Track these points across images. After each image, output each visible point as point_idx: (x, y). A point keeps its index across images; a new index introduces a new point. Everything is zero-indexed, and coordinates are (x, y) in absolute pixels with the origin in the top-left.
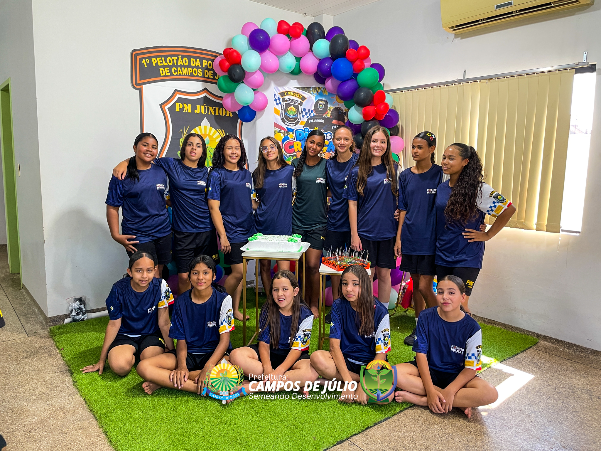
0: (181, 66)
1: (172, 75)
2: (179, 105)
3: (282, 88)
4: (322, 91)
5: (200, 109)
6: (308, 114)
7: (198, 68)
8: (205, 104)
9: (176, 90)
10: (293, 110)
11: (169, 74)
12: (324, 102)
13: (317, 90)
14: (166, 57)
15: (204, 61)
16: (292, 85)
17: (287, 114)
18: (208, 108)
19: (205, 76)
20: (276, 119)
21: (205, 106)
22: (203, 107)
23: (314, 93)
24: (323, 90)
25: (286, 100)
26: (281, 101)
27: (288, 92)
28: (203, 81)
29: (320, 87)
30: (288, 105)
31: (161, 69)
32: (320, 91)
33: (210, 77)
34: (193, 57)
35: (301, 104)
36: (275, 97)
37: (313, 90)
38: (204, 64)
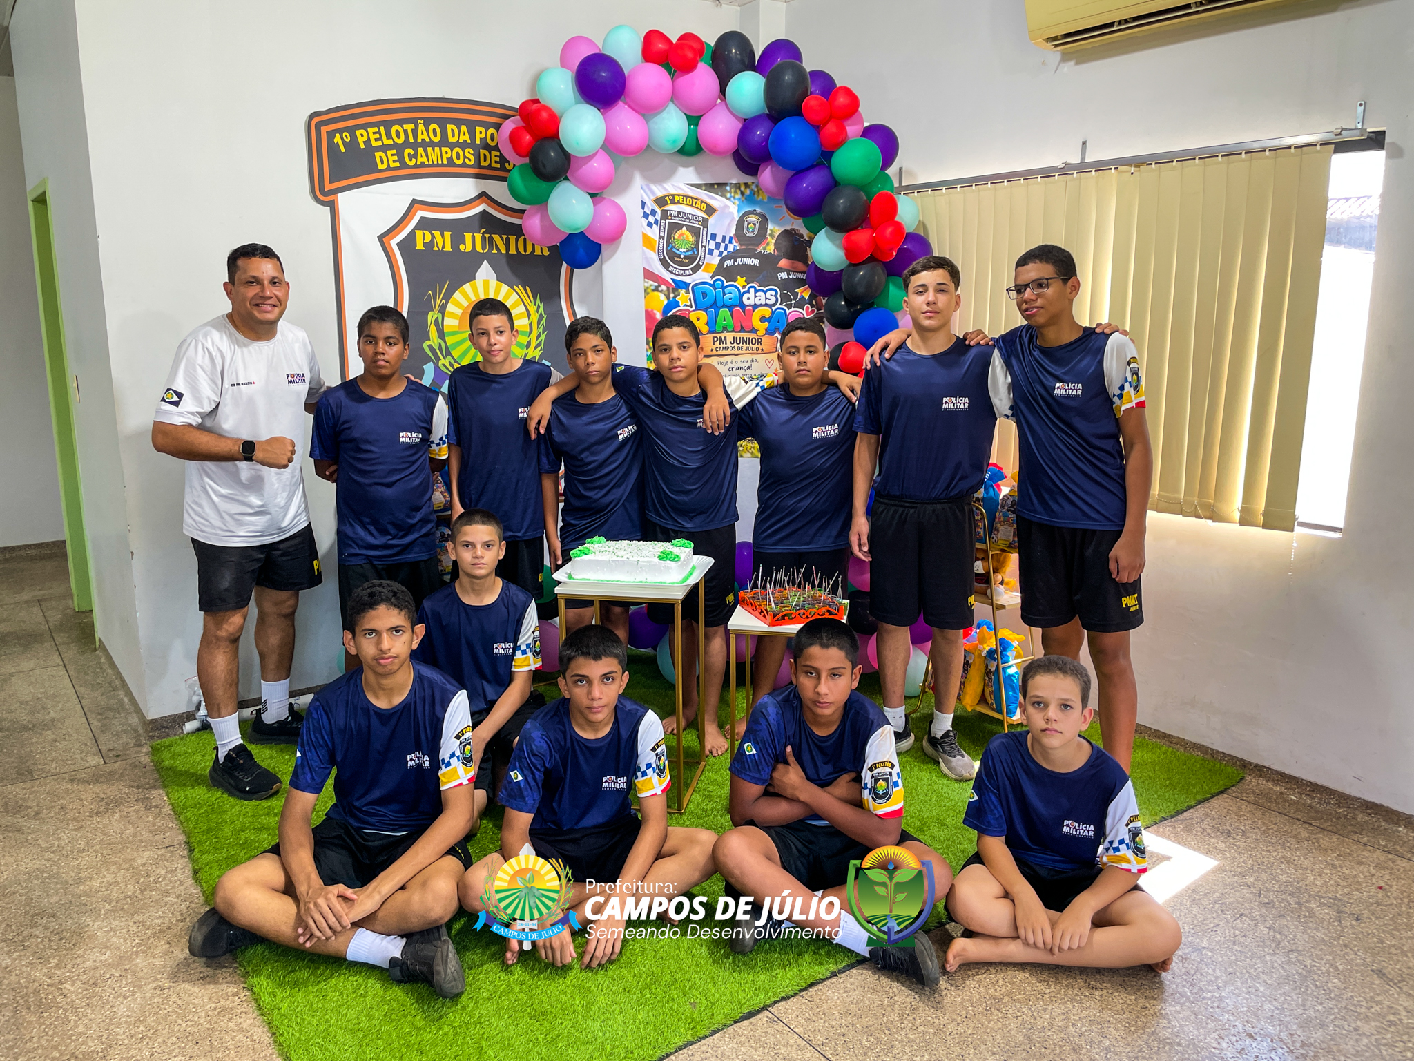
0: (425, 145)
1: (404, 166)
2: (424, 234)
3: (659, 187)
4: (753, 193)
5: (473, 242)
6: (723, 246)
7: (463, 146)
8: (483, 230)
9: (414, 202)
10: (687, 237)
11: (397, 164)
12: (757, 217)
13: (743, 188)
14: (388, 125)
15: (478, 129)
16: (684, 179)
17: (673, 247)
18: (491, 239)
19: (483, 163)
20: (646, 259)
21: (483, 233)
22: (478, 237)
23: (734, 198)
24: (756, 189)
25: (671, 215)
26: (658, 216)
27: (673, 196)
28: (477, 176)
29: (750, 183)
30: (674, 228)
31: (378, 155)
32: (748, 192)
33: (494, 165)
34: (452, 121)
35: (705, 223)
36: (643, 208)
37: (733, 190)
38: (478, 137)
